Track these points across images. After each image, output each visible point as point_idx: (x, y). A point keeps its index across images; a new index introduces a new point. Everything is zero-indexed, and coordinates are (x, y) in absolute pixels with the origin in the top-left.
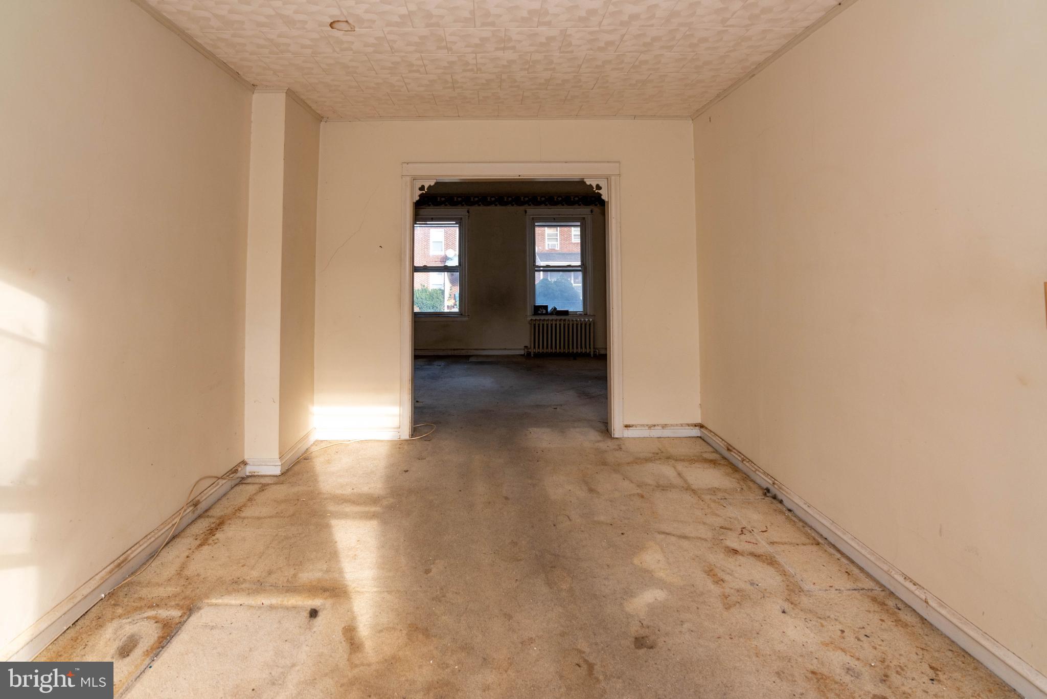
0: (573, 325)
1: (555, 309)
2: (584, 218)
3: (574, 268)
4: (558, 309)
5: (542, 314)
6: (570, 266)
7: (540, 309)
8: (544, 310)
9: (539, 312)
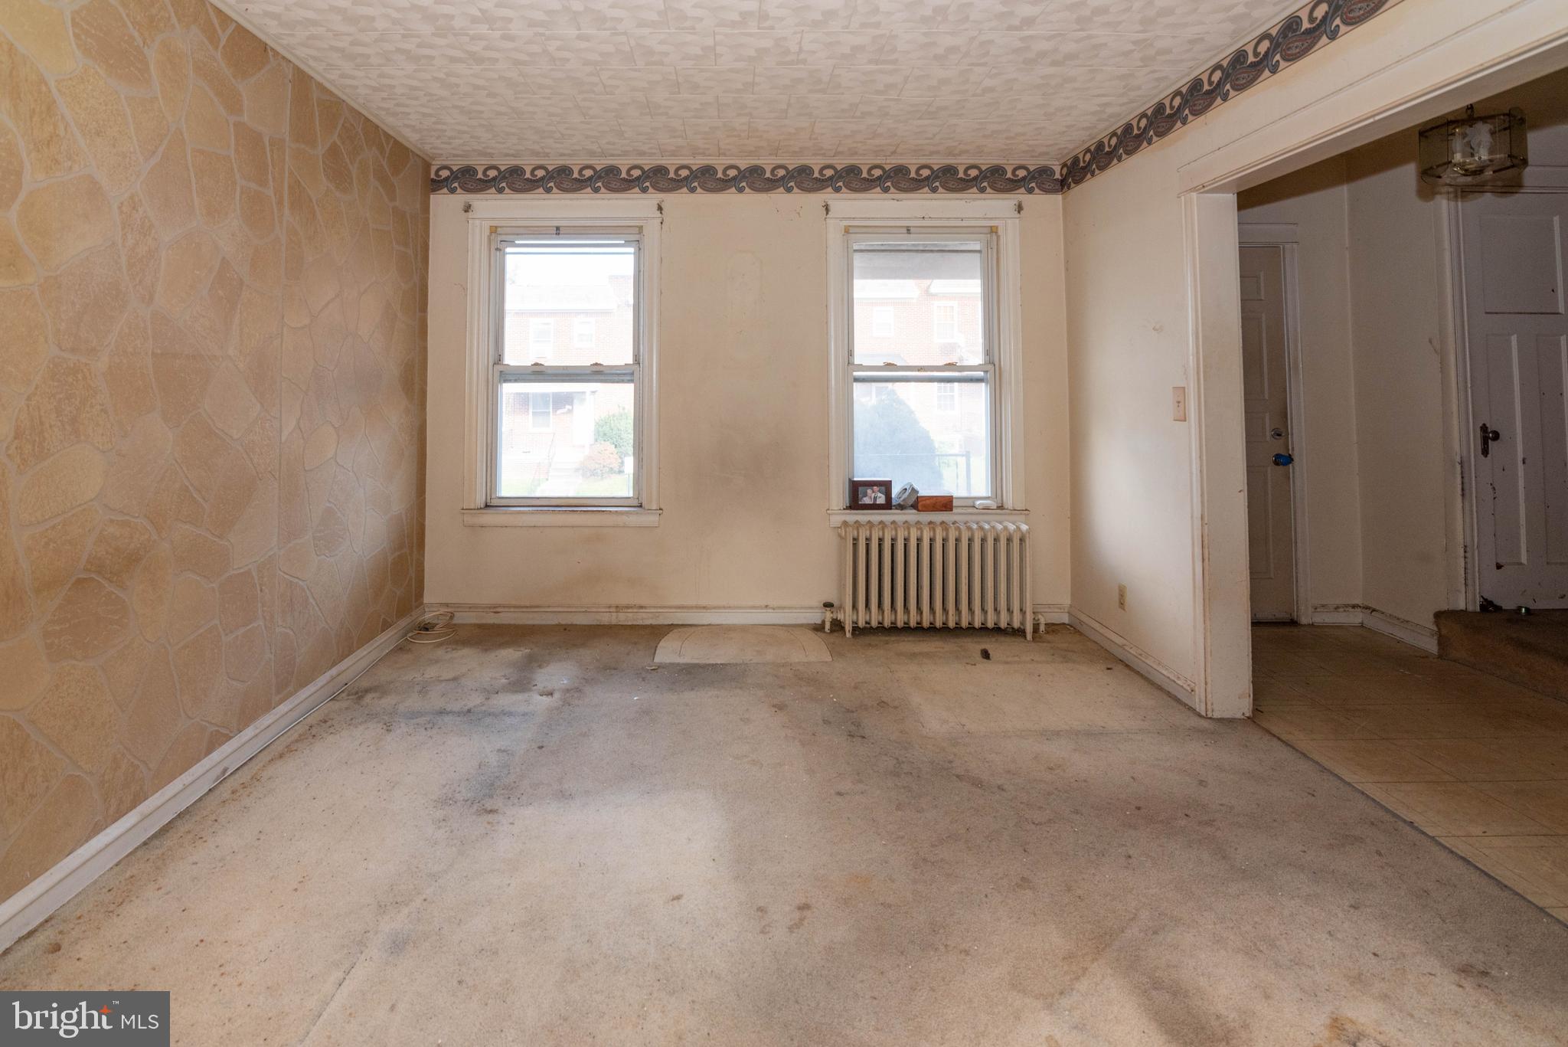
0: (971, 540)
1: (914, 491)
2: (993, 230)
3: (965, 374)
4: (923, 493)
5: (874, 507)
6: (949, 364)
7: (869, 491)
8: (879, 495)
9: (865, 499)
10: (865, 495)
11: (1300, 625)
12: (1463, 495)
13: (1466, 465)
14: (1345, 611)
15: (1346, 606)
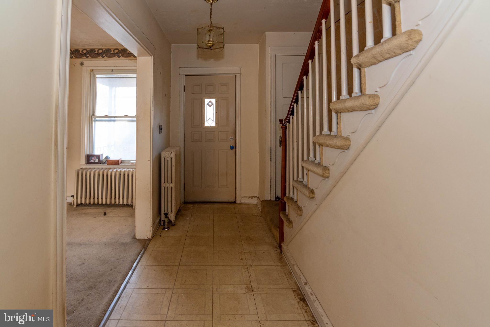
6: (126, 115)
7: (93, 158)
8: (96, 159)
9: (91, 161)
10: (92, 159)
11: (237, 203)
12: (271, 160)
13: (272, 150)
14: (251, 199)
15: (252, 197)
